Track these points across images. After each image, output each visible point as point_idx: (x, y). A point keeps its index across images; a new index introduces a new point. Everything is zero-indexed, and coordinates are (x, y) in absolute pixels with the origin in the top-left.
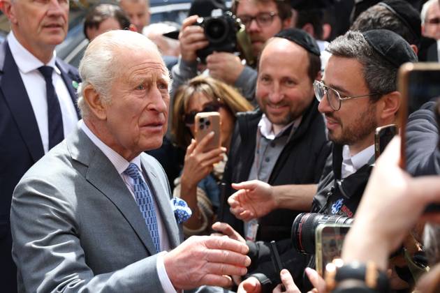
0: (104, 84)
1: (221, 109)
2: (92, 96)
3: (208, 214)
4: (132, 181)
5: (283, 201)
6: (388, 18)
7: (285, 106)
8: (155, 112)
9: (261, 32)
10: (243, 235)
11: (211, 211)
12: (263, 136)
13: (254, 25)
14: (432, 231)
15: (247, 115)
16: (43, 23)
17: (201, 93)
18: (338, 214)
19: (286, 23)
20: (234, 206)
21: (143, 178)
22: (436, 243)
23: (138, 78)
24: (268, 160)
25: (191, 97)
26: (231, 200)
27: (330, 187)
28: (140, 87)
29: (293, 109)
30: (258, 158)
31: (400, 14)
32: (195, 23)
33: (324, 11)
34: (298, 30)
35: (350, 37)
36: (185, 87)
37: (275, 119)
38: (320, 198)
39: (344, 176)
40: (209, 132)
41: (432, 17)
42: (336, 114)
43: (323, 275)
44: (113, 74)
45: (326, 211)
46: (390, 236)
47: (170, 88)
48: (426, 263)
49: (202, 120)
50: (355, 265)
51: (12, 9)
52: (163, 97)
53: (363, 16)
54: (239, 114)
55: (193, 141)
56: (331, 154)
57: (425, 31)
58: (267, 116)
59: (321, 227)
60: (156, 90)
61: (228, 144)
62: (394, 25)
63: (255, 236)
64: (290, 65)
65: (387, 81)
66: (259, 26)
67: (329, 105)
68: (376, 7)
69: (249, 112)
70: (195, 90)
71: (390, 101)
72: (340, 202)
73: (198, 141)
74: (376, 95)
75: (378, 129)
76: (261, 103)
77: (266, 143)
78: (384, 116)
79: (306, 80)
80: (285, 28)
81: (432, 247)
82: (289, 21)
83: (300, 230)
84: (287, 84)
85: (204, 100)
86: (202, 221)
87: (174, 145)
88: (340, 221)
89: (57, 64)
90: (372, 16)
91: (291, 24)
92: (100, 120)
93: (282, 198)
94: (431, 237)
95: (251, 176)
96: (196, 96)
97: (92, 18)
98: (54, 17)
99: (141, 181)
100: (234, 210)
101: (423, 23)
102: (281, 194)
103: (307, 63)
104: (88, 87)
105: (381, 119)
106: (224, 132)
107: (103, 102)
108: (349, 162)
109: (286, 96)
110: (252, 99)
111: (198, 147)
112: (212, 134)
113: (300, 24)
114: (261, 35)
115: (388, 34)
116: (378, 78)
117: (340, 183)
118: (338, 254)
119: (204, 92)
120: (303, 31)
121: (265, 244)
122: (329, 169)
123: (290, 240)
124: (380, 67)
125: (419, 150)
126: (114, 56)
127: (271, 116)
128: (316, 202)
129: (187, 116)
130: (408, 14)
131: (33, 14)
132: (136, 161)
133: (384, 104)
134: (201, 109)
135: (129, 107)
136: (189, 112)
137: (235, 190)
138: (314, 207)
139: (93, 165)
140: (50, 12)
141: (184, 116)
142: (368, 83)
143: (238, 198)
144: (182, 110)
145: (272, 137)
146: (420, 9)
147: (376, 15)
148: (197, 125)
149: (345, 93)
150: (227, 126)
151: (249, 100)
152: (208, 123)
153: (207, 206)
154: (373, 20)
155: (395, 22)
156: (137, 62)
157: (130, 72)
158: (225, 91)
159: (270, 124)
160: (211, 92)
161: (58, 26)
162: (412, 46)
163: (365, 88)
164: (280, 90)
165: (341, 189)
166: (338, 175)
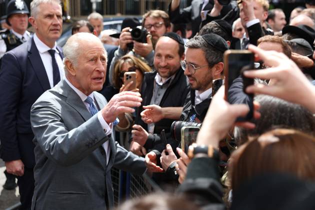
0: (74, 59)
1: (137, 70)
2: (69, 64)
3: (130, 121)
4: (89, 105)
5: (166, 115)
6: (216, 29)
7: (168, 69)
8: (99, 72)
9: (156, 32)
10: (147, 131)
11: (132, 119)
12: (157, 83)
13: (153, 29)
14: (238, 129)
15: (150, 73)
16: (50, 28)
17: (127, 63)
18: (193, 121)
19: (168, 29)
20: (144, 117)
21: (94, 104)
22: (240, 135)
23: (91, 56)
24: (159, 95)
25: (123, 65)
26: (142, 114)
27: (189, 108)
28: (92, 60)
29: (171, 70)
30: (154, 94)
31: (222, 27)
32: (128, 31)
33: (186, 24)
34: (173, 33)
35: (196, 39)
36: (120, 60)
37: (162, 75)
38: (184, 114)
39: (196, 104)
40: (131, 81)
41: (238, 28)
42: (193, 76)
43: (186, 151)
44: (79, 54)
45: (187, 120)
46: (220, 132)
47: (107, 61)
48: (236, 145)
49: (127, 75)
50: (203, 146)
51: (35, 22)
52: (103, 65)
53: (205, 27)
54: (146, 73)
55: (123, 85)
56: (190, 93)
57: (234, 34)
58: (159, 74)
59: (183, 128)
60: (99, 61)
61: (140, 87)
62: (219, 32)
63: (153, 131)
64: (170, 49)
65: (216, 58)
66: (155, 29)
67: (189, 71)
68: (210, 23)
69: (151, 72)
70: (125, 61)
71: (218, 67)
72: (194, 116)
73: (125, 86)
74: (211, 65)
75: (214, 81)
76: (156, 67)
77: (158, 87)
78: (216, 74)
79: (177, 57)
80: (168, 32)
81: (238, 137)
82: (169, 28)
83: (174, 129)
84: (169, 58)
85: (129, 66)
86: (127, 124)
87: (114, 88)
88: (195, 125)
89: (57, 49)
90: (209, 27)
91: (171, 30)
92: (73, 76)
93: (166, 113)
94: (238, 132)
95: (151, 103)
96: (125, 64)
97: (75, 26)
98: (56, 25)
99: (93, 106)
100: (143, 119)
101: (233, 31)
102: (166, 111)
103: (178, 48)
104: (67, 60)
105: (215, 76)
106: (138, 81)
107: (74, 67)
108: (199, 97)
109: (168, 64)
110: (152, 66)
111: (125, 88)
112: (132, 82)
113: (175, 30)
114: (156, 33)
115: (214, 35)
116: (211, 57)
117: (194, 107)
118: (195, 141)
119: (129, 62)
120: (176, 34)
121: (158, 135)
122: (189, 100)
123: (170, 134)
124: (213, 52)
125: (238, 97)
126: (79, 45)
127: (161, 73)
128: (183, 116)
129: (121, 73)
130: (226, 27)
131: (45, 24)
132: (91, 96)
133: (215, 69)
134: (127, 70)
135: (86, 70)
136: (122, 72)
137: (144, 109)
138: (182, 118)
139: (69, 97)
140: (53, 23)
141: (119, 74)
142: (207, 59)
143: (145, 113)
144: (118, 71)
145: (161, 84)
146: (232, 24)
147: (210, 27)
148: (125, 78)
149: (196, 66)
150: (140, 78)
151: (150, 66)
152: (130, 77)
153: (130, 117)
154: (209, 30)
155: (220, 30)
156: (90, 48)
157: (87, 52)
158: (139, 62)
159: (160, 77)
160: (132, 63)
161: (58, 30)
162: (228, 41)
163: (206, 62)
164: (165, 61)
165: (195, 110)
166: (193, 103)
